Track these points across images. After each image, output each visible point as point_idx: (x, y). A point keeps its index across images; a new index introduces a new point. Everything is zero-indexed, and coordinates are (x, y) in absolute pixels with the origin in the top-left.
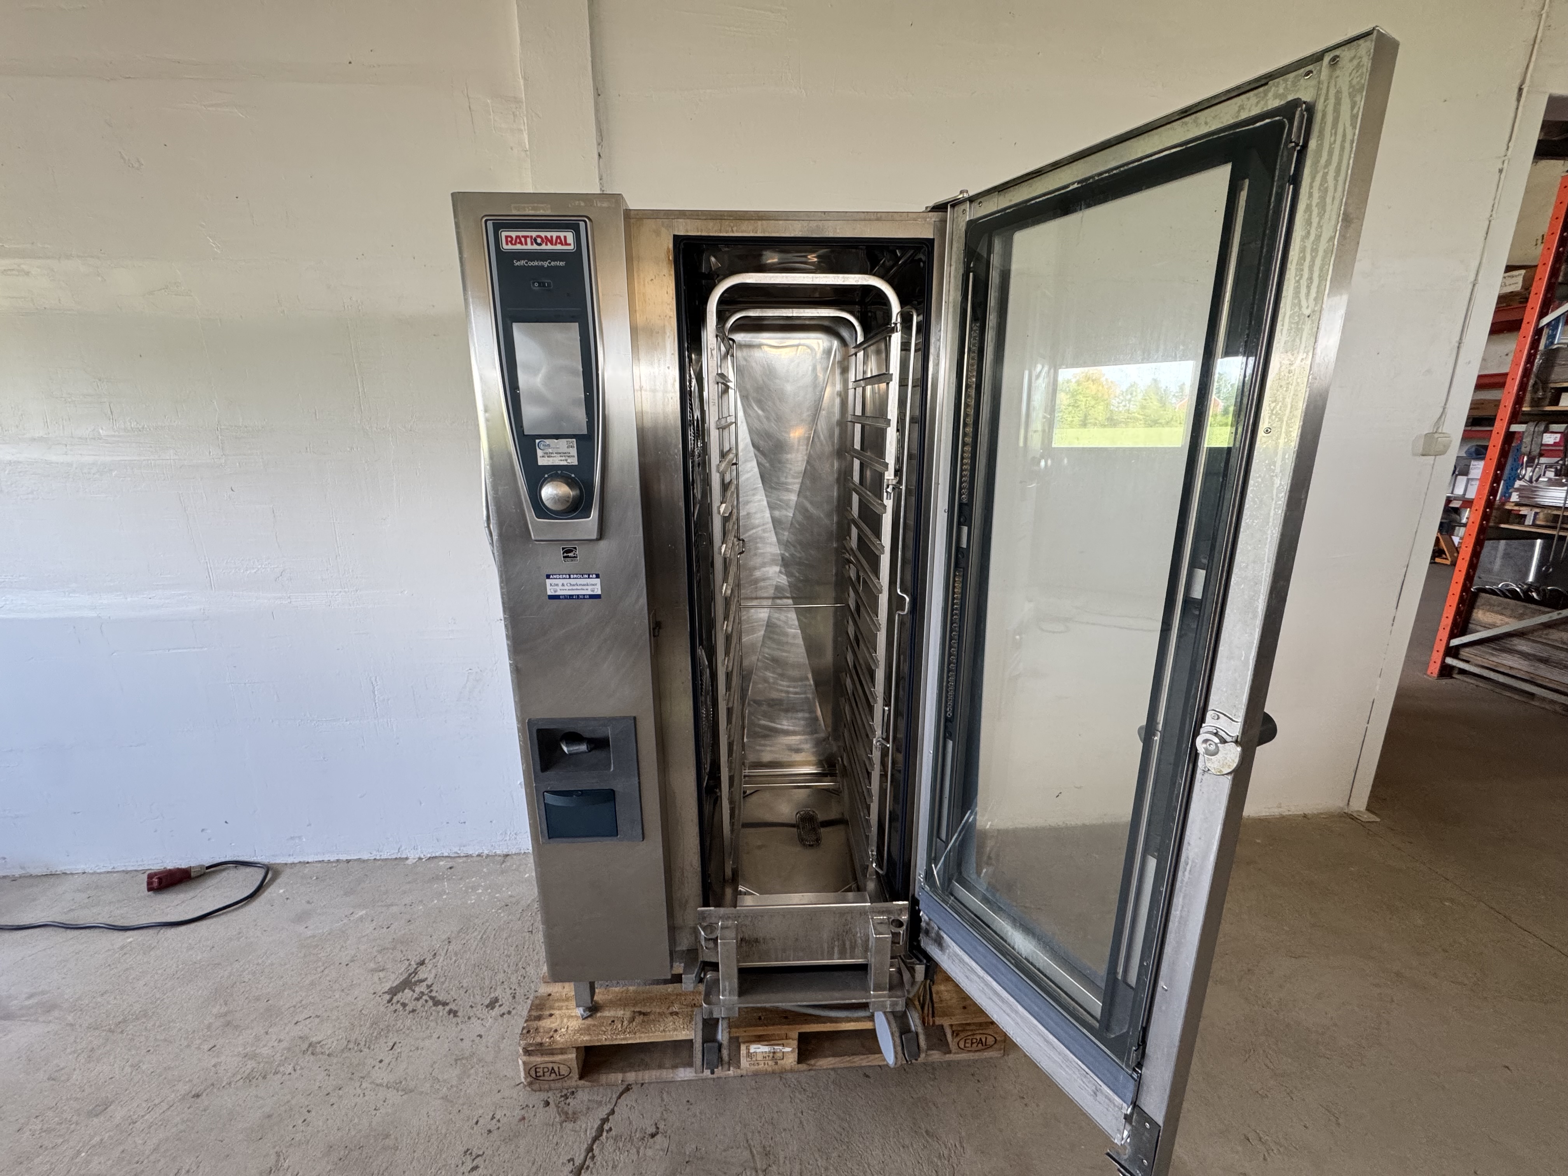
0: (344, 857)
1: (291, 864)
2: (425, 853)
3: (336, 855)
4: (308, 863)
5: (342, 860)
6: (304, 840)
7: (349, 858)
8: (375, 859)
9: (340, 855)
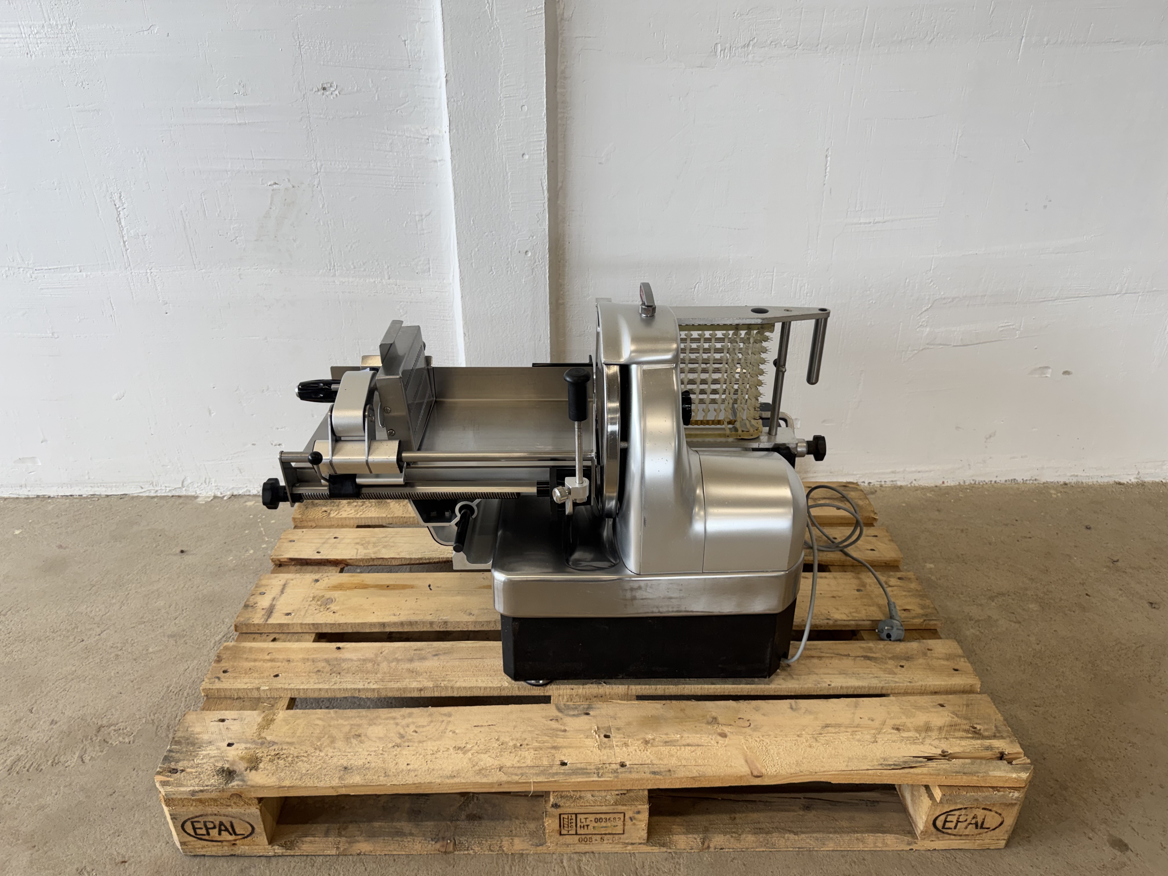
0: (103, 491)
1: (25, 498)
2: (222, 491)
3: (90, 489)
4: (49, 497)
5: (100, 496)
6: (40, 464)
7: (109, 493)
8: (148, 497)
9: (96, 489)
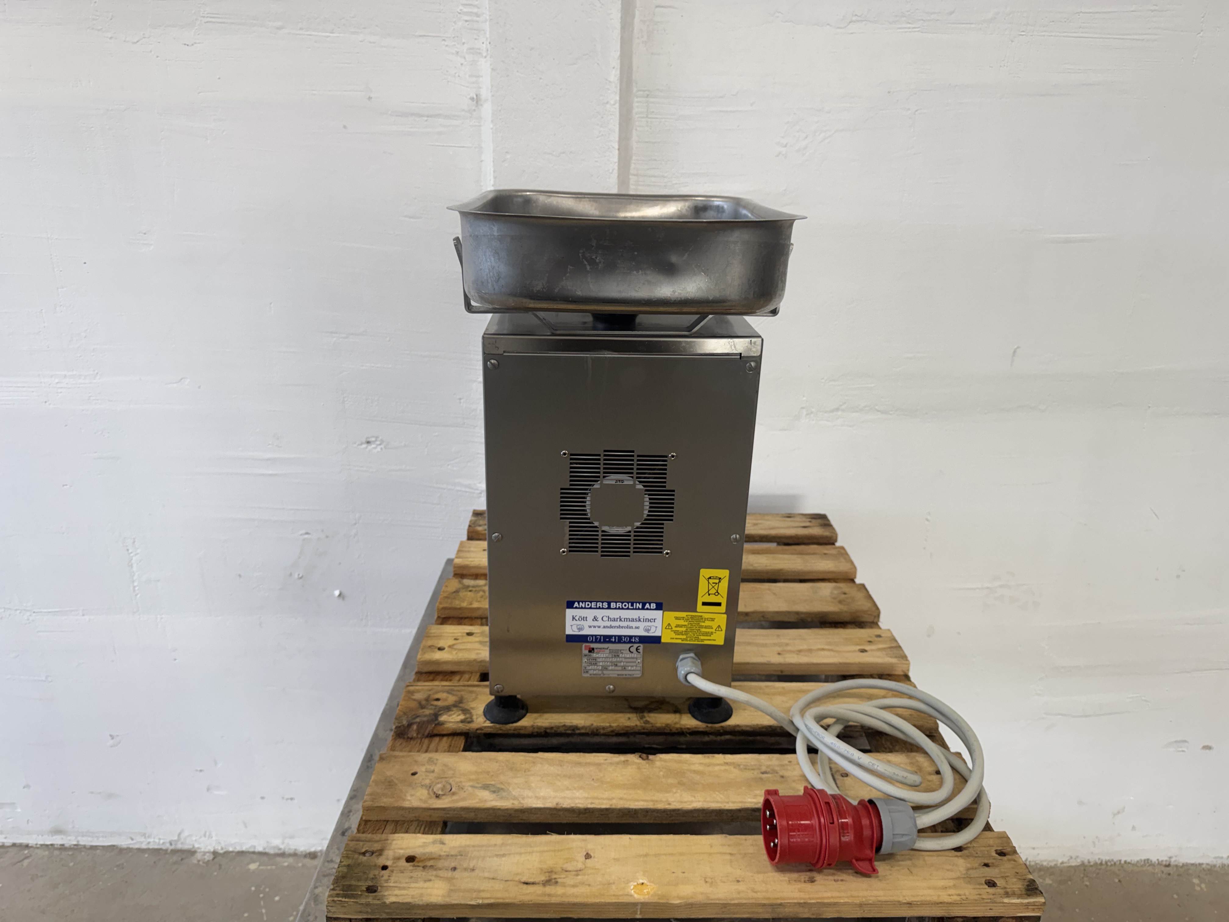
0: (88, 841)
2: (223, 845)
3: (74, 838)
5: (85, 846)
6: (20, 810)
8: (138, 849)
